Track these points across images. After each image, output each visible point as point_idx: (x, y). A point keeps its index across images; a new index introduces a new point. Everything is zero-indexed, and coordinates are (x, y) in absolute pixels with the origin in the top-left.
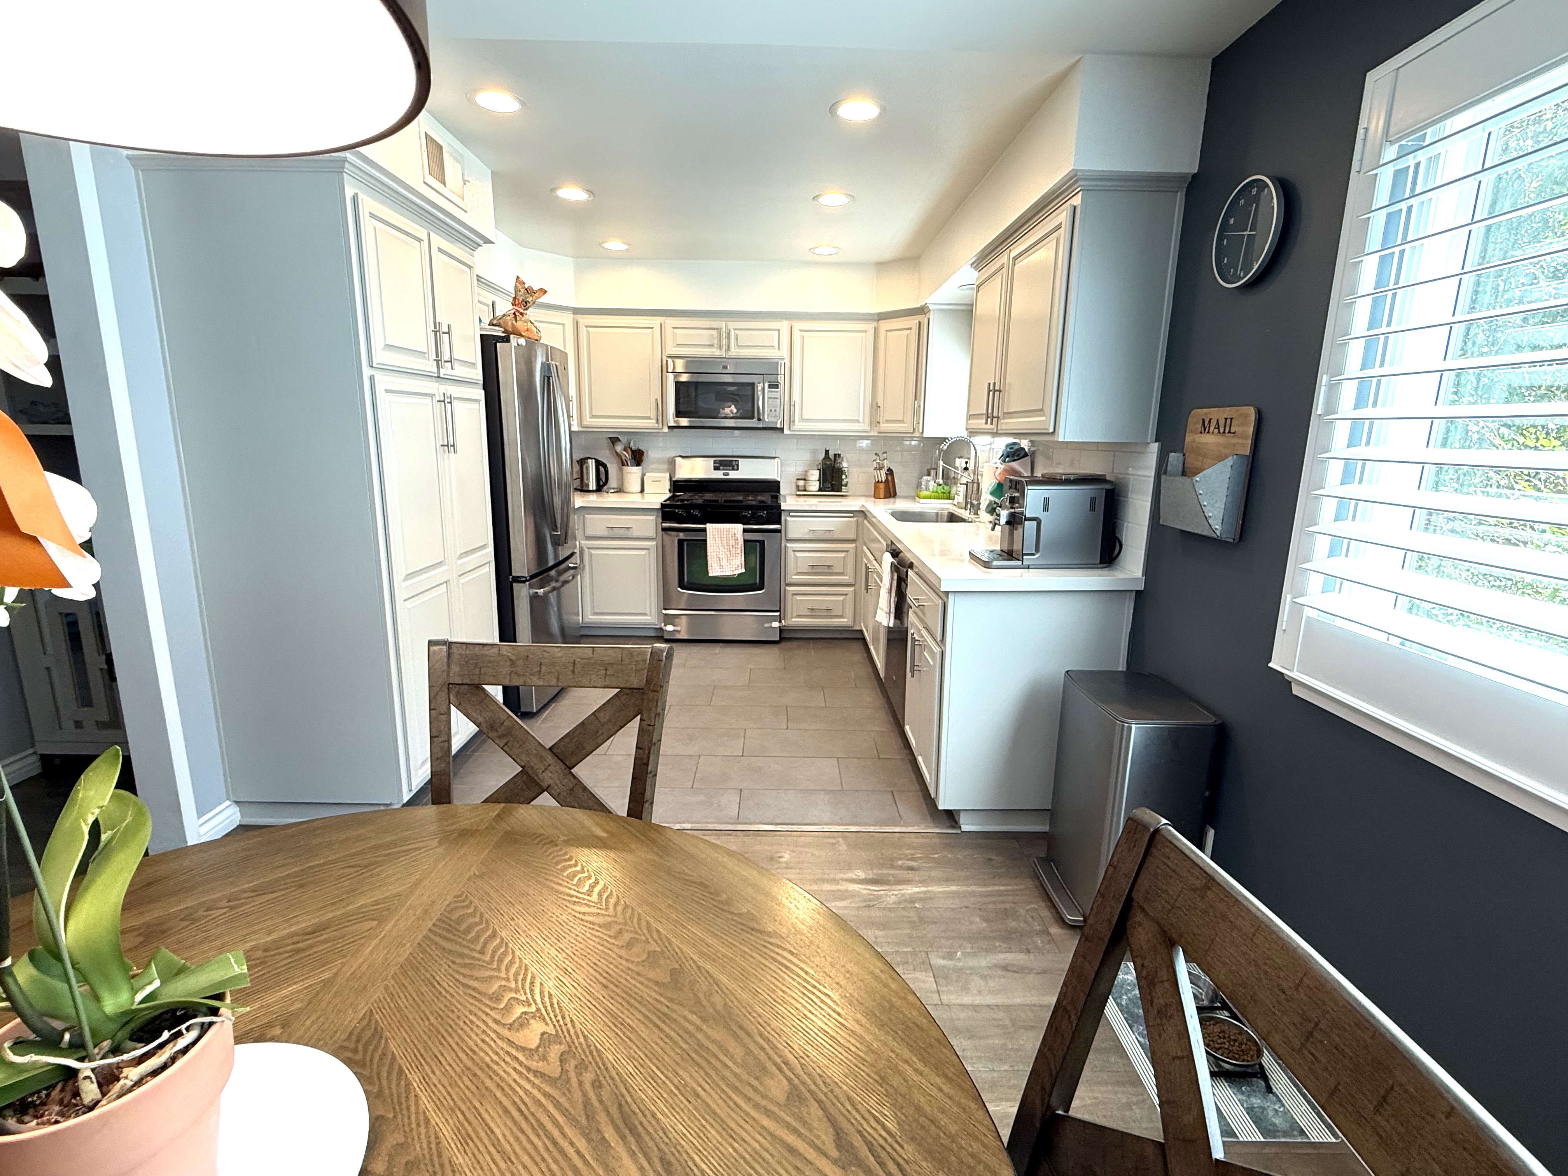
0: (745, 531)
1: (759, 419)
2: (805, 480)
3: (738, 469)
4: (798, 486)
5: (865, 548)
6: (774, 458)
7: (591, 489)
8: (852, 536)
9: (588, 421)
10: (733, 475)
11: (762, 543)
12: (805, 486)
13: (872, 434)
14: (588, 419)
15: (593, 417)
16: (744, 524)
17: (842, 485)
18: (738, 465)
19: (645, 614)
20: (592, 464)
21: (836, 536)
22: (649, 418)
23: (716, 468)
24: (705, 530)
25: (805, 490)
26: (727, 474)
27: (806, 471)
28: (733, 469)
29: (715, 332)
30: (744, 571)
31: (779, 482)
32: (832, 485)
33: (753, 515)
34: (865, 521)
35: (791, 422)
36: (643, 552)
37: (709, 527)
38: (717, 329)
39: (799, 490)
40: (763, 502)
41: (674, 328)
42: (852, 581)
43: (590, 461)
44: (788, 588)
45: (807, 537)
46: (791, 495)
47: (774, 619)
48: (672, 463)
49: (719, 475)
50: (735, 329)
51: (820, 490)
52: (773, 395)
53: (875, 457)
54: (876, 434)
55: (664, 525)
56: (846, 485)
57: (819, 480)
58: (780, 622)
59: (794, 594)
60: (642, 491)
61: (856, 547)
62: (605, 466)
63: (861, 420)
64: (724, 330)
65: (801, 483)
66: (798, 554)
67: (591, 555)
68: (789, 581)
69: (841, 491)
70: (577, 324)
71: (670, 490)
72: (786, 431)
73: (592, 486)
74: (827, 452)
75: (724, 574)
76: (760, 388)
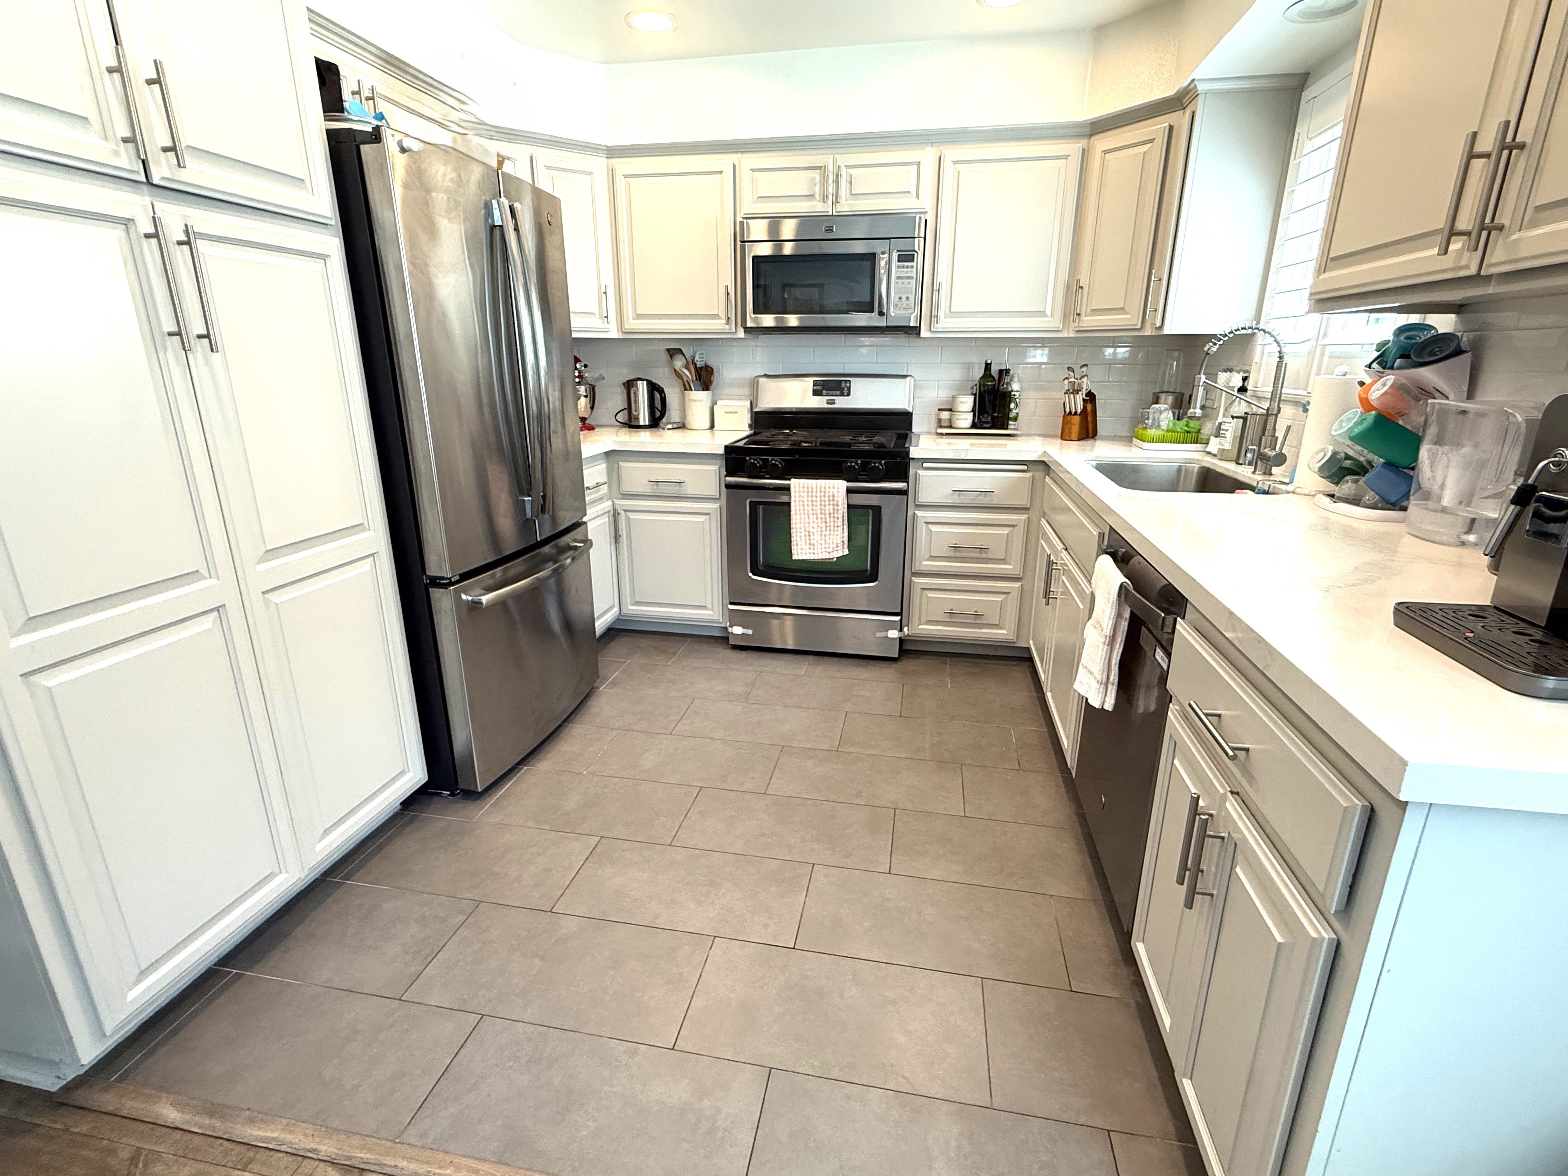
0: (849, 491)
1: (881, 314)
2: (951, 410)
3: (849, 394)
4: (940, 420)
5: (1043, 522)
6: (905, 377)
7: (642, 423)
8: (1024, 502)
9: (632, 324)
10: (842, 403)
11: (877, 510)
12: (950, 420)
13: (1065, 335)
14: (631, 320)
15: (639, 316)
16: (848, 481)
17: (1009, 419)
18: (849, 389)
19: (704, 607)
20: (642, 388)
21: (995, 501)
22: (716, 316)
23: (816, 393)
24: (787, 489)
25: (951, 427)
26: (832, 402)
27: (954, 397)
28: (842, 395)
29: (816, 174)
30: (846, 552)
31: (911, 414)
32: (993, 418)
33: (864, 465)
34: (1047, 479)
35: (933, 317)
36: (702, 519)
37: (796, 485)
38: (820, 168)
39: (941, 427)
40: (882, 445)
41: (753, 170)
42: (1017, 572)
43: (639, 383)
44: (915, 580)
45: (949, 501)
46: (929, 433)
47: (890, 626)
48: (754, 384)
49: (818, 403)
50: (847, 167)
51: (974, 426)
52: (903, 272)
53: (1066, 373)
54: (1072, 335)
55: (729, 479)
56: (1015, 419)
57: (973, 411)
58: (901, 630)
59: (923, 589)
60: (712, 426)
61: (1029, 518)
62: (661, 391)
63: (1048, 312)
64: (831, 169)
65: (945, 415)
66: (934, 528)
67: (628, 520)
68: (917, 567)
69: (1007, 428)
70: (612, 173)
71: (750, 426)
72: (924, 333)
73: (644, 418)
74: (988, 366)
75: (816, 557)
76: (883, 263)
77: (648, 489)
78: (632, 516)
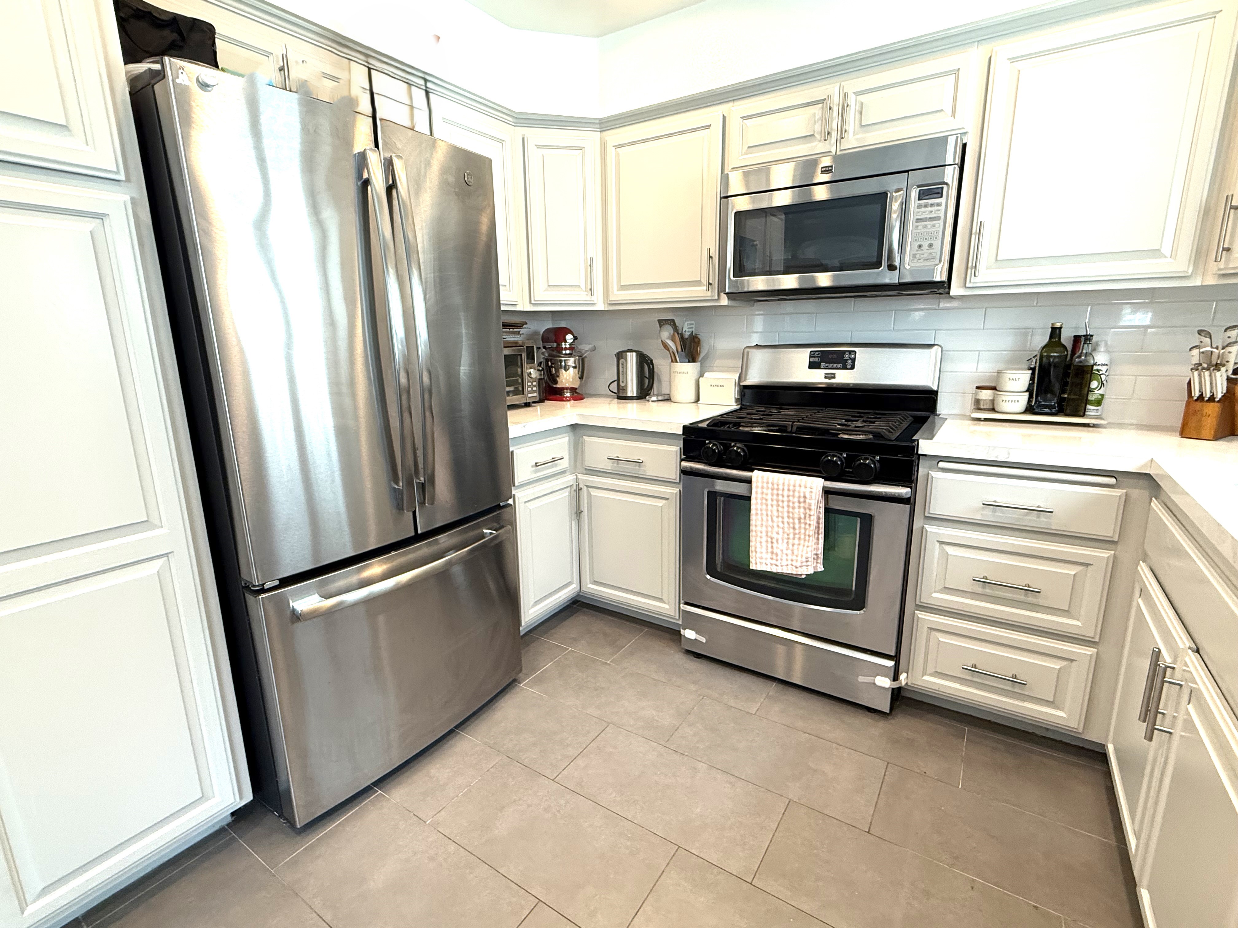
0: (827, 492)
1: (892, 267)
2: (994, 388)
3: (853, 367)
4: (977, 401)
5: (1143, 569)
6: (930, 346)
7: (629, 394)
8: (1108, 531)
9: (617, 295)
10: (843, 377)
11: (867, 521)
12: (993, 401)
13: (1197, 282)
14: (616, 292)
15: (623, 287)
16: (826, 479)
17: (1087, 402)
18: (854, 361)
19: (660, 600)
20: (632, 359)
21: (1055, 524)
22: (698, 283)
23: (813, 365)
24: (749, 481)
25: (993, 410)
26: (833, 376)
27: (999, 372)
28: (845, 368)
29: (816, 110)
30: (820, 568)
31: (936, 393)
32: (1061, 401)
33: (850, 460)
34: (1155, 504)
35: (971, 268)
36: (661, 503)
37: (758, 477)
38: (822, 101)
39: (979, 409)
40: (877, 435)
41: (744, 118)
42: (1090, 632)
43: (629, 354)
44: (920, 615)
45: (978, 517)
46: (963, 417)
47: (880, 670)
48: (744, 357)
49: (817, 377)
50: (858, 94)
51: (1029, 410)
52: (925, 213)
53: (1196, 340)
54: (1211, 281)
55: (684, 464)
56: (1099, 402)
57: (1029, 390)
58: (896, 678)
59: (931, 629)
60: (697, 400)
61: (1115, 557)
62: (650, 363)
63: (1166, 250)
64: (836, 100)
65: (986, 395)
66: (950, 550)
67: (589, 495)
68: (924, 599)
69: (1083, 415)
70: (604, 146)
71: (737, 400)
72: (956, 290)
73: (632, 390)
74: (1055, 332)
75: (779, 570)
76: (896, 206)
77: (608, 466)
78: (594, 492)
